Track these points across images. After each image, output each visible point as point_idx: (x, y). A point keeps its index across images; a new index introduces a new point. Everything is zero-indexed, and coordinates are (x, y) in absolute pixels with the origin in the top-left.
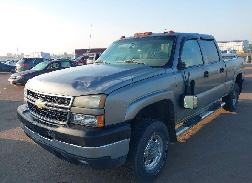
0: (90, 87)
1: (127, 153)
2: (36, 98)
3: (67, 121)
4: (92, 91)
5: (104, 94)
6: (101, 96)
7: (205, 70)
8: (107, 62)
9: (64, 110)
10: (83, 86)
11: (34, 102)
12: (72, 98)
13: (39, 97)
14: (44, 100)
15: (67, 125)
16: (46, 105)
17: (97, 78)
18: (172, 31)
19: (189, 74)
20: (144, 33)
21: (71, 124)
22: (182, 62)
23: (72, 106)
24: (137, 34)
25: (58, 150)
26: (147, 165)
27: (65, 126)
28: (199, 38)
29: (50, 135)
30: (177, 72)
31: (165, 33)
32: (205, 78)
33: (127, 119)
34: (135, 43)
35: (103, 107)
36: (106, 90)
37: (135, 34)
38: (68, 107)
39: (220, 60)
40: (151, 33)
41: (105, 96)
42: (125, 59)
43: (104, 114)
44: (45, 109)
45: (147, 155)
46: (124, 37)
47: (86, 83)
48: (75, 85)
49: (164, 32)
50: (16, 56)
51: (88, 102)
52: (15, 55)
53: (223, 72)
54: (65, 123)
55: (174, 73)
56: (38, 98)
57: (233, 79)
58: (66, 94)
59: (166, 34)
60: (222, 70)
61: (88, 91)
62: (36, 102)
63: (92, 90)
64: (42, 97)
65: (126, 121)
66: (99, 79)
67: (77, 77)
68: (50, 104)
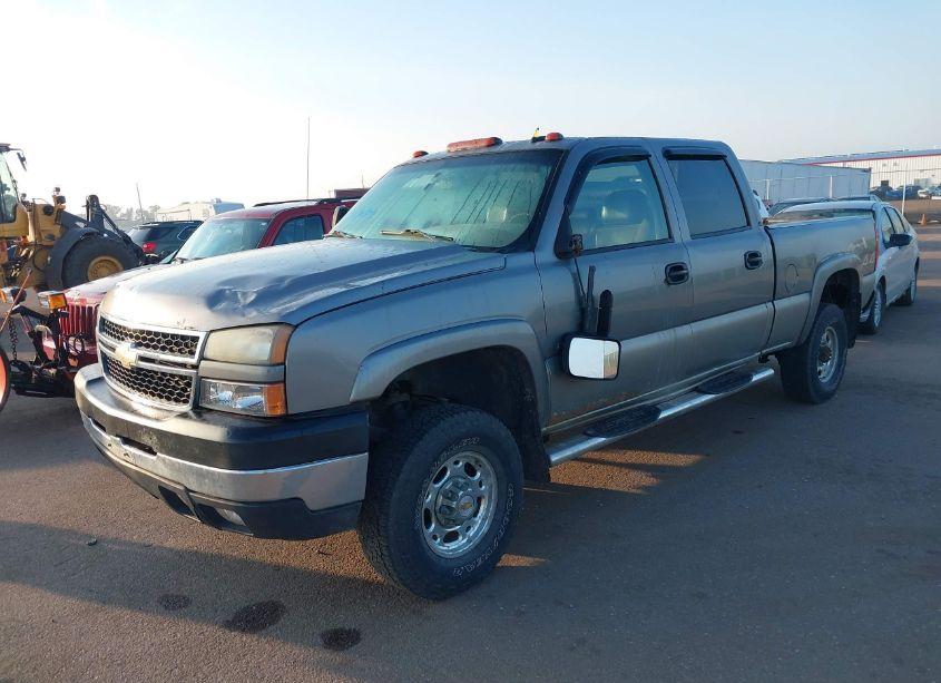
0: (252, 304)
1: (362, 497)
2: (118, 338)
3: (191, 401)
4: (253, 316)
5: (284, 323)
6: (276, 328)
7: (673, 259)
8: (356, 235)
9: (183, 371)
10: (237, 301)
11: (113, 349)
12: (202, 336)
13: (126, 335)
14: (138, 345)
15: (191, 413)
16: (142, 359)
17: (281, 279)
18: (558, 135)
19: (592, 270)
20: (476, 141)
21: (200, 412)
22: (574, 233)
23: (202, 358)
24: (457, 144)
25: (167, 482)
26: (435, 538)
27: (184, 416)
28: (660, 154)
29: (146, 440)
30: (555, 265)
31: (535, 140)
32: (669, 284)
33: (358, 398)
34: (445, 172)
35: (281, 360)
36: (289, 314)
37: (450, 145)
38: (194, 361)
39: (749, 224)
40: (496, 142)
41: (287, 331)
42: (405, 223)
43: (284, 382)
44: (139, 370)
45: (438, 508)
46: (424, 153)
47: (244, 294)
48: (214, 300)
49: (534, 138)
50: (134, 215)
51: (247, 348)
52: (130, 212)
53: (757, 264)
54: (186, 408)
55: (536, 268)
56: (123, 339)
57: (811, 291)
58: (187, 324)
59: (538, 145)
60: (752, 260)
61: (244, 315)
62: (117, 350)
63: (254, 313)
64: (131, 336)
65: (355, 403)
66: (287, 282)
67: (225, 278)
68: (150, 353)
